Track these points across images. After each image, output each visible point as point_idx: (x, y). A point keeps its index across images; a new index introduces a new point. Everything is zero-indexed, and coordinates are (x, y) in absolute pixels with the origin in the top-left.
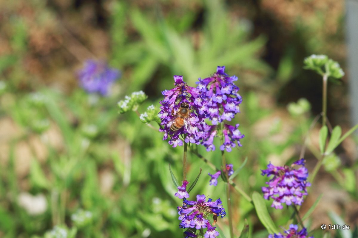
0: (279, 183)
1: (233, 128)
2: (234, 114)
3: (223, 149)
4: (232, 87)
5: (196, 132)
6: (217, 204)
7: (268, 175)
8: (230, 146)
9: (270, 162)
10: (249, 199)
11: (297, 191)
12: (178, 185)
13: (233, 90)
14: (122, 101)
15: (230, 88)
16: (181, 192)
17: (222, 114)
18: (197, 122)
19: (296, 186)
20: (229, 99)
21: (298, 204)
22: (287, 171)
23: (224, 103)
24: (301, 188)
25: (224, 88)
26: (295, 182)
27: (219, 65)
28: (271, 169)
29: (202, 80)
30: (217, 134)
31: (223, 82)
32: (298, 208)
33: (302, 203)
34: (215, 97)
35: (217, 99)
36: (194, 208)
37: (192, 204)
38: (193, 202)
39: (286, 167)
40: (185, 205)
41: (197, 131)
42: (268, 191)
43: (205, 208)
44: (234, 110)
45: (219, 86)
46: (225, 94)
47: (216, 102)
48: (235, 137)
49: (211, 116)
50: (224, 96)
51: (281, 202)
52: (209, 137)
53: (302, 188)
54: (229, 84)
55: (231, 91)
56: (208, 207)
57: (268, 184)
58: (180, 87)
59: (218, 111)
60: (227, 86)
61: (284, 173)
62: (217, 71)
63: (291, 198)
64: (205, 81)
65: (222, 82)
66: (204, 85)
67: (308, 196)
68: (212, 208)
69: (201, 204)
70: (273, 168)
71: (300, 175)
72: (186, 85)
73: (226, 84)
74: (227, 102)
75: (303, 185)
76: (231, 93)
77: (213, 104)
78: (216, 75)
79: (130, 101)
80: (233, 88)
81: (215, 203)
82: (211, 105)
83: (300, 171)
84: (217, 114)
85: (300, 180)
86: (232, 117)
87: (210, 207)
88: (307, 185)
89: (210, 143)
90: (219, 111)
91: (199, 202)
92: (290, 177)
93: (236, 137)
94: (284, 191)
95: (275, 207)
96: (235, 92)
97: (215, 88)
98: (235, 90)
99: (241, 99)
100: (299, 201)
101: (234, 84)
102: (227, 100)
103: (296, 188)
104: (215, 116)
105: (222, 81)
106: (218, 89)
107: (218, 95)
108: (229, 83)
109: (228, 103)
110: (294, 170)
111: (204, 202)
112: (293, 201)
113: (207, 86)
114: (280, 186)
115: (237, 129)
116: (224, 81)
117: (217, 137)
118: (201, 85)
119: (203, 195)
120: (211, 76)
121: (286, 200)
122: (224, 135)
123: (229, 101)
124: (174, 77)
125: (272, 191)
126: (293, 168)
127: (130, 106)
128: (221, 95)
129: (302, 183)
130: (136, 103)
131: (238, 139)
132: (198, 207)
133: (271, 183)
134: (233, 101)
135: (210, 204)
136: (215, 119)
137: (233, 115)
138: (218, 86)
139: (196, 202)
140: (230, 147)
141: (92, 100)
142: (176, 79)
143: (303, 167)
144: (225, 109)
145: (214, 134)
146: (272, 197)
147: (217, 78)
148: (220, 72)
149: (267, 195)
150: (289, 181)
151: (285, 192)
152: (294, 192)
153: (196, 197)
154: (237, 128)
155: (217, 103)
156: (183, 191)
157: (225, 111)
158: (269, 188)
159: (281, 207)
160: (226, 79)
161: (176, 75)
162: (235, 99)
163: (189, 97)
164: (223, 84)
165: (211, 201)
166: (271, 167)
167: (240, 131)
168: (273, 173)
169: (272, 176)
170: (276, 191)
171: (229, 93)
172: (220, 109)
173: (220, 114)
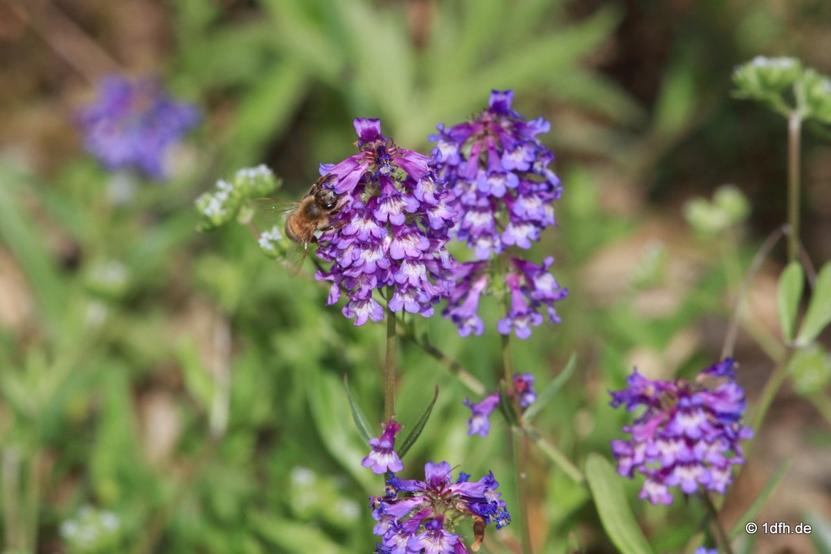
0: (660, 430)
1: (536, 269)
2: (538, 229)
3: (504, 329)
4: (532, 150)
5: (421, 282)
6: (482, 488)
7: (629, 406)
8: (527, 320)
9: (635, 368)
10: (576, 476)
11: (713, 451)
12: (370, 435)
13: (537, 161)
14: (206, 196)
15: (529, 153)
16: (379, 454)
17: (504, 229)
18: (424, 252)
19: (709, 438)
20: (525, 184)
21: (715, 491)
22: (684, 393)
23: (509, 197)
24: (724, 444)
25: (510, 152)
26: (706, 426)
27: (496, 88)
28: (637, 388)
29: (447, 131)
30: (489, 286)
31: (509, 137)
32: (718, 503)
33: (727, 486)
34: (485, 178)
35: (491, 186)
36: (419, 500)
37: (412, 488)
38: (415, 484)
39: (681, 384)
40: (392, 491)
41: (424, 278)
42: (628, 451)
43: (449, 500)
44: (538, 218)
45: (497, 148)
46: (515, 171)
47: (489, 194)
48: (541, 297)
49: (471, 233)
50: (511, 176)
51: (667, 486)
52: (465, 296)
53: (727, 443)
54: (525, 142)
55: (532, 164)
56: (458, 498)
57: (630, 432)
58: (373, 151)
59: (492, 221)
60: (519, 148)
61: (677, 401)
62: (491, 103)
63: (698, 471)
64: (455, 133)
65: (504, 134)
66: (454, 144)
67: (745, 465)
68: (470, 500)
69: (439, 488)
70: (645, 387)
71: (720, 407)
72: (390, 144)
73: (517, 142)
74: (518, 194)
75: (731, 434)
76: (531, 170)
77: (478, 199)
78: (487, 117)
79: (230, 195)
80: (536, 153)
81: (477, 487)
82: (472, 203)
83: (721, 395)
84: (489, 228)
85: (722, 421)
86: (533, 237)
87: (464, 497)
88: (743, 434)
89: (468, 313)
90: (495, 221)
91: (432, 485)
92: (694, 413)
93: (543, 295)
94: (675, 453)
95: (649, 498)
96: (542, 166)
97: (486, 153)
98: (543, 159)
99: (559, 185)
100: (720, 480)
101: (538, 142)
102: (518, 190)
103: (710, 443)
104: (485, 234)
105: (506, 133)
106: (493, 157)
107: (494, 174)
108: (526, 139)
109: (521, 196)
110: (705, 391)
111: (445, 483)
112: (701, 480)
113: (460, 147)
114: (665, 438)
115: (547, 272)
116: (509, 133)
117: (489, 294)
118: (446, 144)
119: (444, 463)
120: (473, 118)
121: (682, 479)
122: (508, 290)
123: (525, 192)
124: (356, 124)
125: (640, 452)
126: (700, 385)
127: (231, 211)
128: (504, 174)
129: (728, 429)
130: (249, 201)
131: (548, 301)
132: (430, 497)
133: (638, 428)
134: (538, 192)
135: (464, 489)
136: (484, 244)
137: (537, 233)
138: (492, 148)
139: (422, 484)
140: (528, 324)
141: (119, 189)
142: (360, 127)
143: (730, 383)
144: (513, 215)
145: (480, 285)
146: (642, 468)
147: (490, 126)
148: (498, 109)
149: (626, 463)
150: (689, 423)
151: (679, 457)
152: (705, 454)
153: (424, 470)
154: (547, 268)
155: (491, 197)
156: (385, 451)
157: (511, 221)
158: (631, 444)
159: (667, 500)
160: (515, 129)
161: (360, 116)
162: (544, 186)
163: (402, 180)
164: (508, 141)
165: (466, 481)
166: (637, 383)
167: (554, 276)
168: (643, 399)
169: (640, 410)
170: (653, 452)
171: (524, 167)
172: (498, 215)
173: (498, 229)
